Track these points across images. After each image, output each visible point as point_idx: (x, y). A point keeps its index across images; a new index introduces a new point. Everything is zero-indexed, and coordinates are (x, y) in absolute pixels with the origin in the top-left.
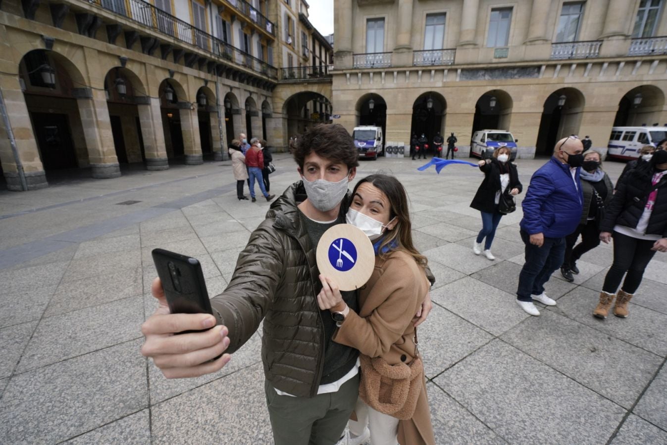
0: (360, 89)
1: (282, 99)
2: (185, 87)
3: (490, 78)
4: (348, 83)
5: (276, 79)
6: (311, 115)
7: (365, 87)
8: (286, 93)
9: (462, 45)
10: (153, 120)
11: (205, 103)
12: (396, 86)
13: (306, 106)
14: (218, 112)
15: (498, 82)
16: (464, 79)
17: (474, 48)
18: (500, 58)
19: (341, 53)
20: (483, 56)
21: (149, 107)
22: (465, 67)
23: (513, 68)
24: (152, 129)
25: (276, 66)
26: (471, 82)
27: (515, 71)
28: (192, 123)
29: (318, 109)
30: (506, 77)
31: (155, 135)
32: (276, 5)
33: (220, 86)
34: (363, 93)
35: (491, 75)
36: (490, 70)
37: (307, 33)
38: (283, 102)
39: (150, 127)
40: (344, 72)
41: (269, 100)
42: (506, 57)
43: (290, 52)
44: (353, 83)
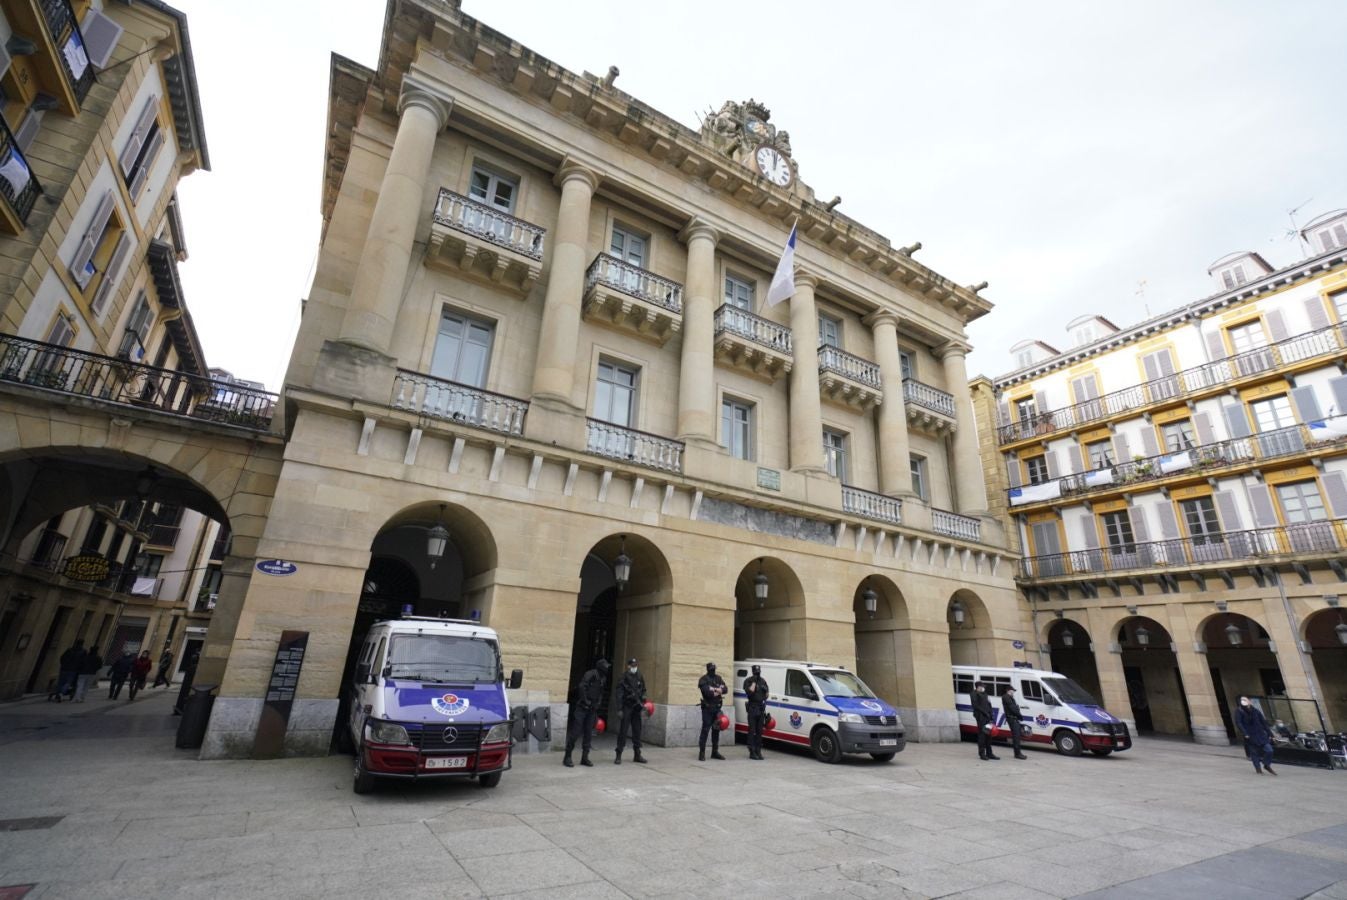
0: (404, 481)
3: (756, 528)
4: (363, 451)
6: (70, 560)
7: (430, 478)
9: (696, 440)
12: (531, 499)
13: (56, 521)
15: (772, 539)
16: (706, 517)
17: (718, 453)
18: (768, 488)
19: (354, 351)
20: (738, 475)
22: (713, 488)
26: (721, 529)
27: (798, 524)
29: (104, 548)
32: (84, 147)
34: (416, 497)
35: (757, 520)
37: (155, 307)
40: (357, 407)
42: (778, 490)
43: (71, 310)
44: (379, 455)
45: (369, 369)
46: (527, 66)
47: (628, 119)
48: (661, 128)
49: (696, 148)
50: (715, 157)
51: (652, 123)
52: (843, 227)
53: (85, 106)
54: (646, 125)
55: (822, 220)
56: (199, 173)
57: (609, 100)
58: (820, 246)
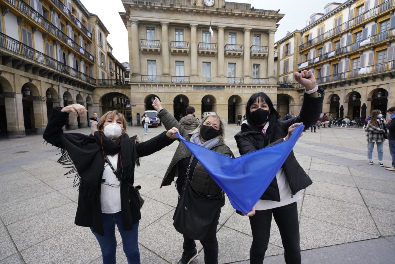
0: (146, 92)
1: (99, 96)
2: (39, 88)
3: (206, 90)
4: (140, 89)
5: (95, 85)
6: (116, 105)
7: (149, 91)
8: (101, 93)
9: (193, 75)
10: (16, 106)
11: (51, 97)
12: (164, 92)
13: (112, 100)
14: (59, 103)
15: (209, 91)
16: (195, 90)
17: (197, 77)
18: (209, 82)
19: (135, 75)
20: (202, 80)
21: (14, 99)
22: (195, 84)
23: (215, 86)
24: (16, 112)
25: (95, 78)
26: (198, 91)
27: (215, 88)
28: (42, 109)
30: (212, 90)
31: (17, 116)
33: (61, 88)
34: (148, 94)
35: (206, 88)
36: (205, 86)
37: (112, 62)
38: (100, 98)
39: (14, 111)
40: (137, 83)
41: (90, 96)
42: (211, 82)
43: (103, 71)
44: (142, 89)
45: (137, 77)
46: (148, 6)
47: (170, 8)
48: (178, 6)
49: (187, 7)
50: (192, 7)
51: (176, 6)
52: (229, 11)
53: (93, 40)
54: (175, 7)
55: (223, 11)
57: (165, 5)
58: (225, 17)
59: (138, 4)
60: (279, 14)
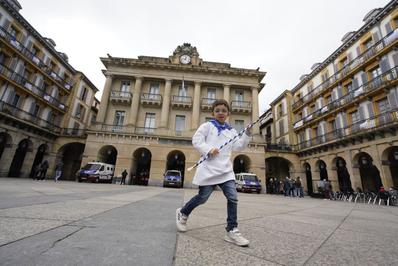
0: (103, 142)
1: (59, 145)
3: (173, 144)
4: (97, 138)
5: (60, 133)
7: (106, 141)
8: (63, 142)
9: (160, 128)
12: (124, 143)
15: (177, 146)
16: (161, 143)
17: (165, 129)
18: (178, 135)
19: (96, 123)
20: (170, 133)
22: (160, 137)
23: (184, 141)
25: (62, 126)
26: (164, 145)
30: (181, 144)
32: (71, 99)
34: (105, 145)
35: (174, 142)
36: (174, 140)
38: (60, 147)
40: (95, 132)
41: (49, 144)
42: (181, 135)
43: (77, 122)
44: (100, 139)
45: (98, 126)
46: (124, 63)
47: (145, 64)
48: (153, 63)
49: (162, 64)
50: (167, 64)
51: (150, 63)
52: (205, 68)
53: (72, 92)
54: (149, 64)
55: (199, 68)
56: (98, 92)
57: (141, 62)
59: (114, 61)
60: (260, 72)
